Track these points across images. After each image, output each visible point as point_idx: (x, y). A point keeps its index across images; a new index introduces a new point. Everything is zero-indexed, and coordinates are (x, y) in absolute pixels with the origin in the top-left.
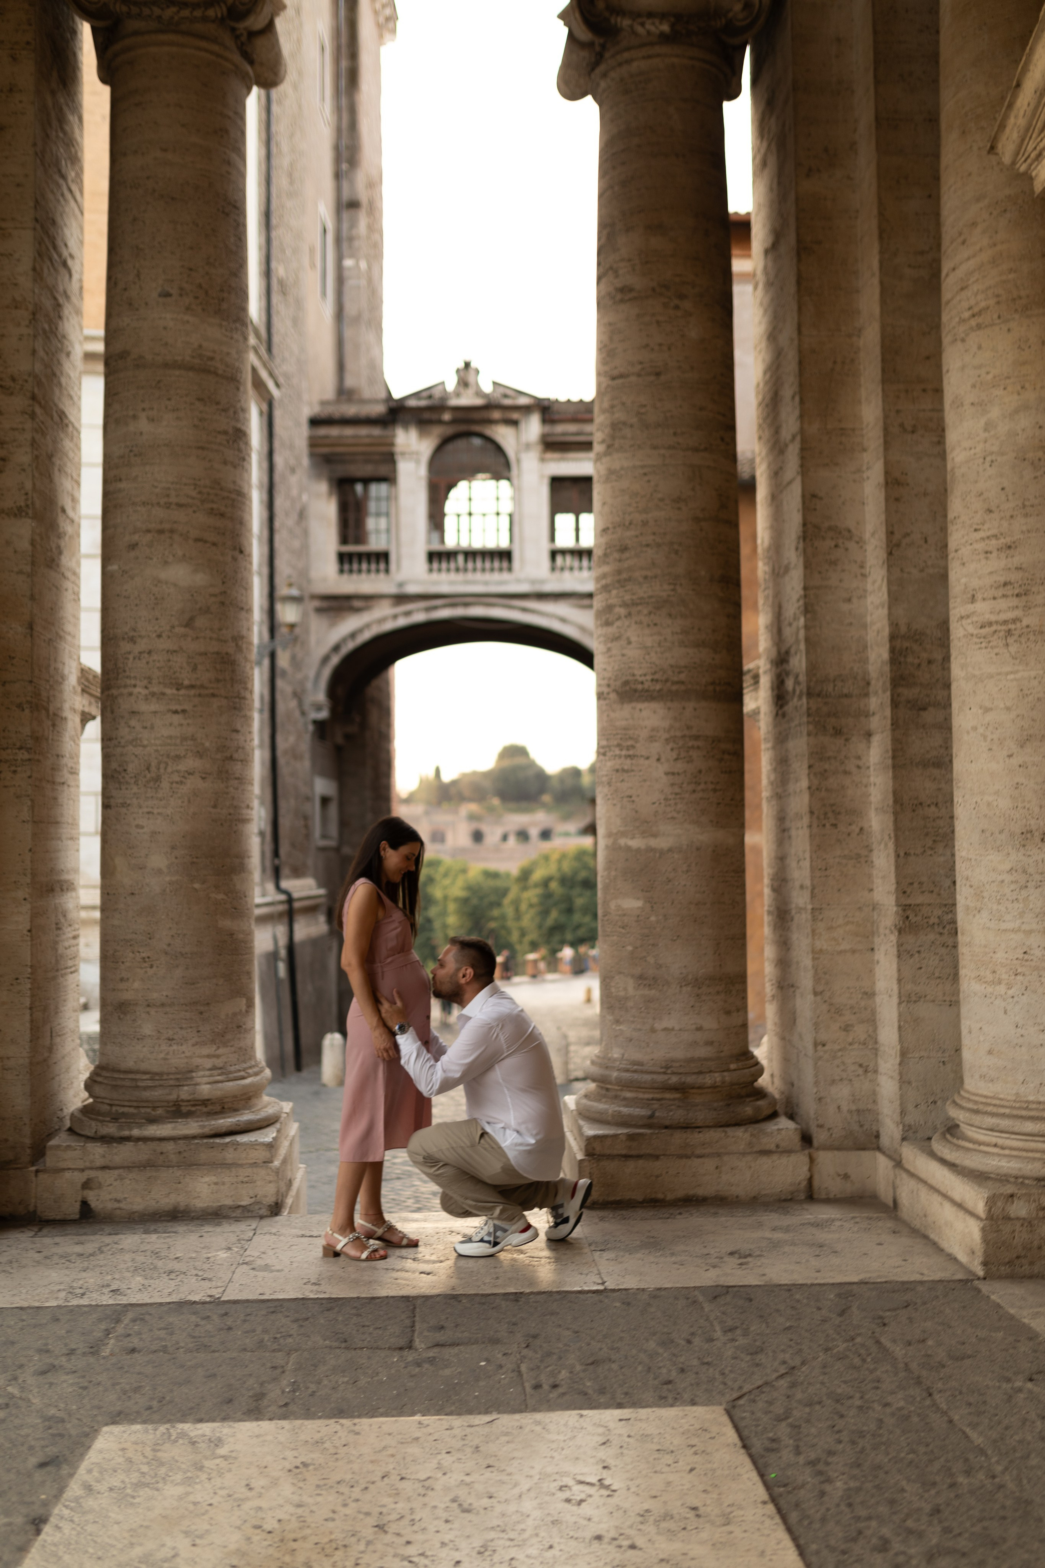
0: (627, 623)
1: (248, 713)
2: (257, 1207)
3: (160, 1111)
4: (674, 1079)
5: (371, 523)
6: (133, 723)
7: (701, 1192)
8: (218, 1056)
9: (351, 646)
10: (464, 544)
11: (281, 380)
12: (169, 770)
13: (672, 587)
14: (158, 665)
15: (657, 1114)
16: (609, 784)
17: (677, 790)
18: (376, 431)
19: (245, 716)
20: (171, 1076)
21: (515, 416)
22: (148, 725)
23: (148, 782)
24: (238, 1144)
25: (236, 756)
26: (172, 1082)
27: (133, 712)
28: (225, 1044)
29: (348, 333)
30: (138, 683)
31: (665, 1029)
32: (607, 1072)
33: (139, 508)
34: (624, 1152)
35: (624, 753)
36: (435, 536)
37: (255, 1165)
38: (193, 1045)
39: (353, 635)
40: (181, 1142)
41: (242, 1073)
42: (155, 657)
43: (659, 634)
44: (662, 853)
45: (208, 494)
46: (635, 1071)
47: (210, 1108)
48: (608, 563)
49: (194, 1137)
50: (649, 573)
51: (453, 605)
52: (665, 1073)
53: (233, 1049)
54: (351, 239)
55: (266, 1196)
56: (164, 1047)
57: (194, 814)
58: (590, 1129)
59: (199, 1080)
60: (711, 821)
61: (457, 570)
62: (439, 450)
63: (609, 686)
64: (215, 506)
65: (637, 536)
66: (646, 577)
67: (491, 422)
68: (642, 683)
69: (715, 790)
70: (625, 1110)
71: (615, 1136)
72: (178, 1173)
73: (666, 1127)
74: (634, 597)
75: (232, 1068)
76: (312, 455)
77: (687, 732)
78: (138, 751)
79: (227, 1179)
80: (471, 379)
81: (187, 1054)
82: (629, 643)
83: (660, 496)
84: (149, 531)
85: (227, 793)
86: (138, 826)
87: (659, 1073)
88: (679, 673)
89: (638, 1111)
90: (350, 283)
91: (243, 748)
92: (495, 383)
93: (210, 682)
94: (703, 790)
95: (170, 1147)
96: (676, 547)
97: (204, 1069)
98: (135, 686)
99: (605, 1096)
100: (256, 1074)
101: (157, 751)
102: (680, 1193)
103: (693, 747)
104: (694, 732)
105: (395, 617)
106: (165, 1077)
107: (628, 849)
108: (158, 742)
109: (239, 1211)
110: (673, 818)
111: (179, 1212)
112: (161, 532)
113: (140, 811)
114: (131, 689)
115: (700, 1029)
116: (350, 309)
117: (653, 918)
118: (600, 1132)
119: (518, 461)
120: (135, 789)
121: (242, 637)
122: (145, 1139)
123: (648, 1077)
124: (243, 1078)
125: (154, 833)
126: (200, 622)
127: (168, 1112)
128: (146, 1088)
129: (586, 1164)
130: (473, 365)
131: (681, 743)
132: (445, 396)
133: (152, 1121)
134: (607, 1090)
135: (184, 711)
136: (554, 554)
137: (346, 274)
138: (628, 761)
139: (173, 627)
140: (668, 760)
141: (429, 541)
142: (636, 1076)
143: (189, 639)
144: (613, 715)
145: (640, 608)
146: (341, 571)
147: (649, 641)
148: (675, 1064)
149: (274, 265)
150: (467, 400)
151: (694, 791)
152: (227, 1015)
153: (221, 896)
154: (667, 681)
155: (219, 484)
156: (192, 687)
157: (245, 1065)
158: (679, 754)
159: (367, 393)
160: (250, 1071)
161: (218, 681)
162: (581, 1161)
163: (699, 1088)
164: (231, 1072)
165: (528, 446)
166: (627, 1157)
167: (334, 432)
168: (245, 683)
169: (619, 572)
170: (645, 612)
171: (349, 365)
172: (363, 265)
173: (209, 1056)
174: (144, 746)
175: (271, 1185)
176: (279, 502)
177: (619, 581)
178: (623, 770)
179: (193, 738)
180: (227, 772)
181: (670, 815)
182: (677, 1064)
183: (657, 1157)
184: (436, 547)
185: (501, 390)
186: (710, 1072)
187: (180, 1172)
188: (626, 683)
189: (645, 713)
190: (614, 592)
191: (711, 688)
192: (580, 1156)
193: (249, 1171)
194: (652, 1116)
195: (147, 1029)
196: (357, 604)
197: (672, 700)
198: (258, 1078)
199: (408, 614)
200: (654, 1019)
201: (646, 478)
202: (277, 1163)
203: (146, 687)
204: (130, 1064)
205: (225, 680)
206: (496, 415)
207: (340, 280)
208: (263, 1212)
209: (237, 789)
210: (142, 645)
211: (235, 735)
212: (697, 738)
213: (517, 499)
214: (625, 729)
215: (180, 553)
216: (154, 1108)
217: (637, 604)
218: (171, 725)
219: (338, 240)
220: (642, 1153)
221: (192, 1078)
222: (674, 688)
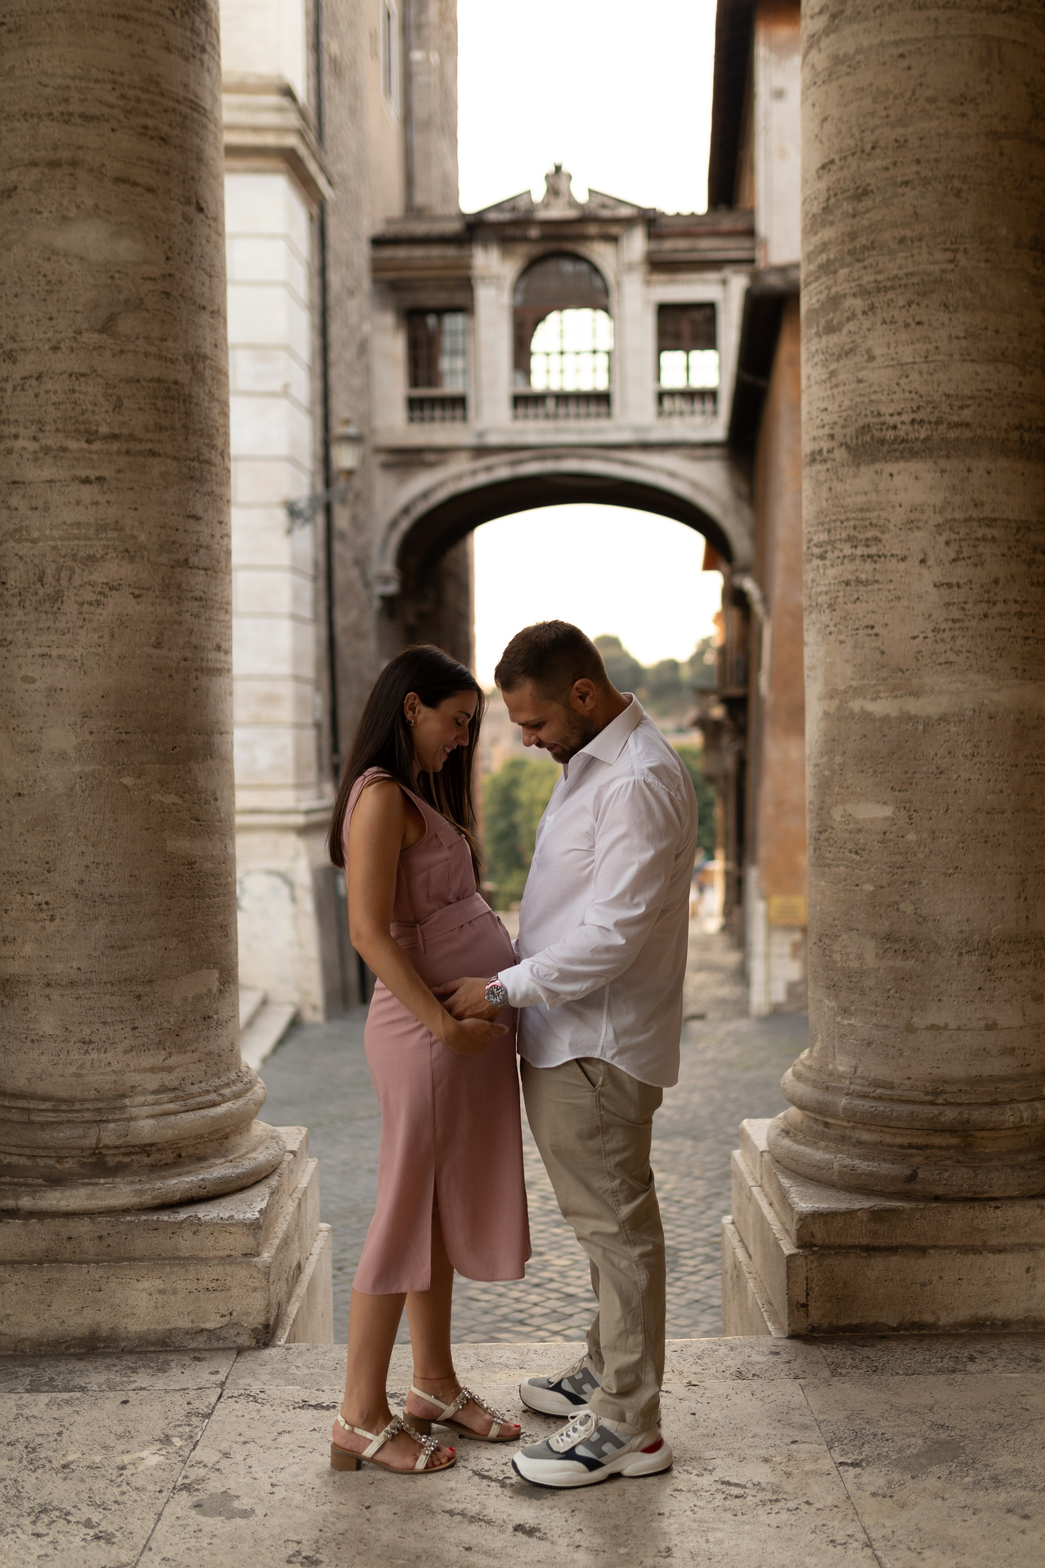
0: (867, 324)
1: (217, 489)
2: (232, 1332)
3: (69, 1164)
4: (951, 1114)
5: (445, 364)
6: (14, 501)
7: (999, 1312)
8: (170, 1070)
9: (422, 508)
10: (555, 386)
11: (336, 178)
12: (77, 581)
13: (949, 255)
14: (54, 398)
15: (921, 1174)
16: (832, 607)
17: (957, 614)
18: (451, 252)
19: (211, 493)
20: (88, 1105)
21: (614, 230)
22: (40, 503)
23: (41, 602)
24: (198, 1223)
25: (194, 560)
26: (88, 1116)
27: (14, 483)
28: (182, 1049)
29: (418, 140)
30: (22, 431)
31: (933, 1027)
32: (828, 1097)
33: (17, 124)
34: (864, 1241)
35: (859, 551)
36: (520, 379)
37: (227, 1260)
38: (126, 1052)
39: (425, 495)
40: (102, 1220)
41: (213, 1097)
42: (49, 385)
43: (927, 339)
44: (928, 724)
45: (138, 100)
46: (880, 1098)
47: (155, 1157)
48: (832, 223)
49: (126, 1211)
50: (908, 233)
51: (542, 458)
52: (932, 1103)
53: (196, 1056)
54: (420, 27)
55: (247, 1314)
56: (75, 1055)
57: (121, 657)
58: (803, 1198)
59: (134, 1111)
60: (1014, 669)
61: (547, 416)
62: (526, 272)
63: (832, 437)
64: (150, 122)
65: (886, 169)
66: (902, 240)
67: (585, 238)
68: (895, 427)
69: (1020, 615)
70: (863, 1166)
71: (850, 1214)
72: (97, 1273)
73: (937, 1198)
74: (880, 277)
75: (195, 1089)
76: (376, 281)
77: (974, 513)
78: (24, 549)
79: (180, 1285)
80: (562, 186)
81: (115, 1066)
82: (871, 358)
83: (929, 93)
84: (34, 164)
85: (180, 623)
86: (26, 679)
87: (923, 1103)
88: (961, 408)
89: (885, 1168)
90: (420, 80)
91: (208, 547)
92: (591, 192)
93: (147, 430)
94: (1001, 615)
95: (84, 1227)
96: (957, 183)
97: (145, 1092)
98: (16, 437)
99: (822, 1136)
100: (237, 1096)
101: (54, 548)
102: (964, 1314)
103: (984, 539)
104: (987, 512)
105: (474, 473)
106: (77, 1106)
107: (868, 717)
108: (56, 533)
109: (202, 1338)
110: (949, 663)
111: (99, 1339)
112: (55, 164)
113: (30, 652)
114: (10, 443)
115: (991, 1027)
116: (420, 111)
117: (911, 837)
118: (823, 1206)
119: (619, 284)
120: (20, 615)
121: (205, 357)
122: (41, 1215)
123: (904, 1109)
124: (214, 1104)
125: (52, 691)
126: (127, 324)
127: (83, 1165)
128: (44, 1125)
129: (800, 1261)
130: (564, 169)
131: (963, 532)
132: (532, 208)
133: (55, 1181)
134: (826, 1125)
135: (100, 479)
136: (661, 396)
137: (415, 69)
138: (868, 566)
139: (79, 332)
140: (940, 562)
141: (514, 383)
142: (881, 1107)
143: (108, 353)
144: (838, 487)
145: (890, 295)
146: (411, 419)
147: (907, 354)
148: (948, 1088)
149: (325, 38)
150: (558, 212)
151: (986, 616)
152: (185, 999)
153: (170, 799)
154: (938, 422)
155: (158, 84)
156: (114, 437)
157: (218, 1082)
158: (959, 552)
159: (440, 209)
160: (227, 1091)
161: (160, 428)
162: (791, 1257)
163: (992, 1129)
164: (192, 1096)
165: (630, 267)
166: (870, 1250)
167: (401, 253)
168: (211, 437)
169: (852, 236)
170: (901, 302)
171: (420, 178)
172: (434, 58)
173: (153, 1070)
174: (34, 541)
175: (257, 1295)
176: (335, 330)
177: (851, 252)
178: (859, 581)
179: (117, 527)
180: (179, 586)
181: (942, 659)
182: (955, 1088)
183: (923, 1251)
184: (522, 389)
185: (598, 200)
186: (1012, 1101)
187: (101, 1272)
188: (865, 429)
189: (898, 481)
190: (843, 272)
191: (1015, 435)
192: (788, 1248)
193: (217, 1271)
194: (912, 1178)
195: (48, 1024)
196: (431, 457)
197: (948, 457)
198: (240, 1102)
199: (489, 469)
200: (912, 1009)
201: (905, 63)
202: (266, 1256)
203: (35, 438)
204: (20, 1082)
205: (173, 428)
206: (593, 229)
207: (408, 76)
208: (245, 1340)
209: (197, 616)
210: (27, 365)
211: (191, 524)
212: (991, 522)
213: (618, 334)
214: (861, 510)
215: (89, 203)
216: (60, 1159)
217: (886, 289)
218: (78, 503)
219: (405, 29)
220: (896, 1243)
221: (124, 1107)
222: (952, 434)
